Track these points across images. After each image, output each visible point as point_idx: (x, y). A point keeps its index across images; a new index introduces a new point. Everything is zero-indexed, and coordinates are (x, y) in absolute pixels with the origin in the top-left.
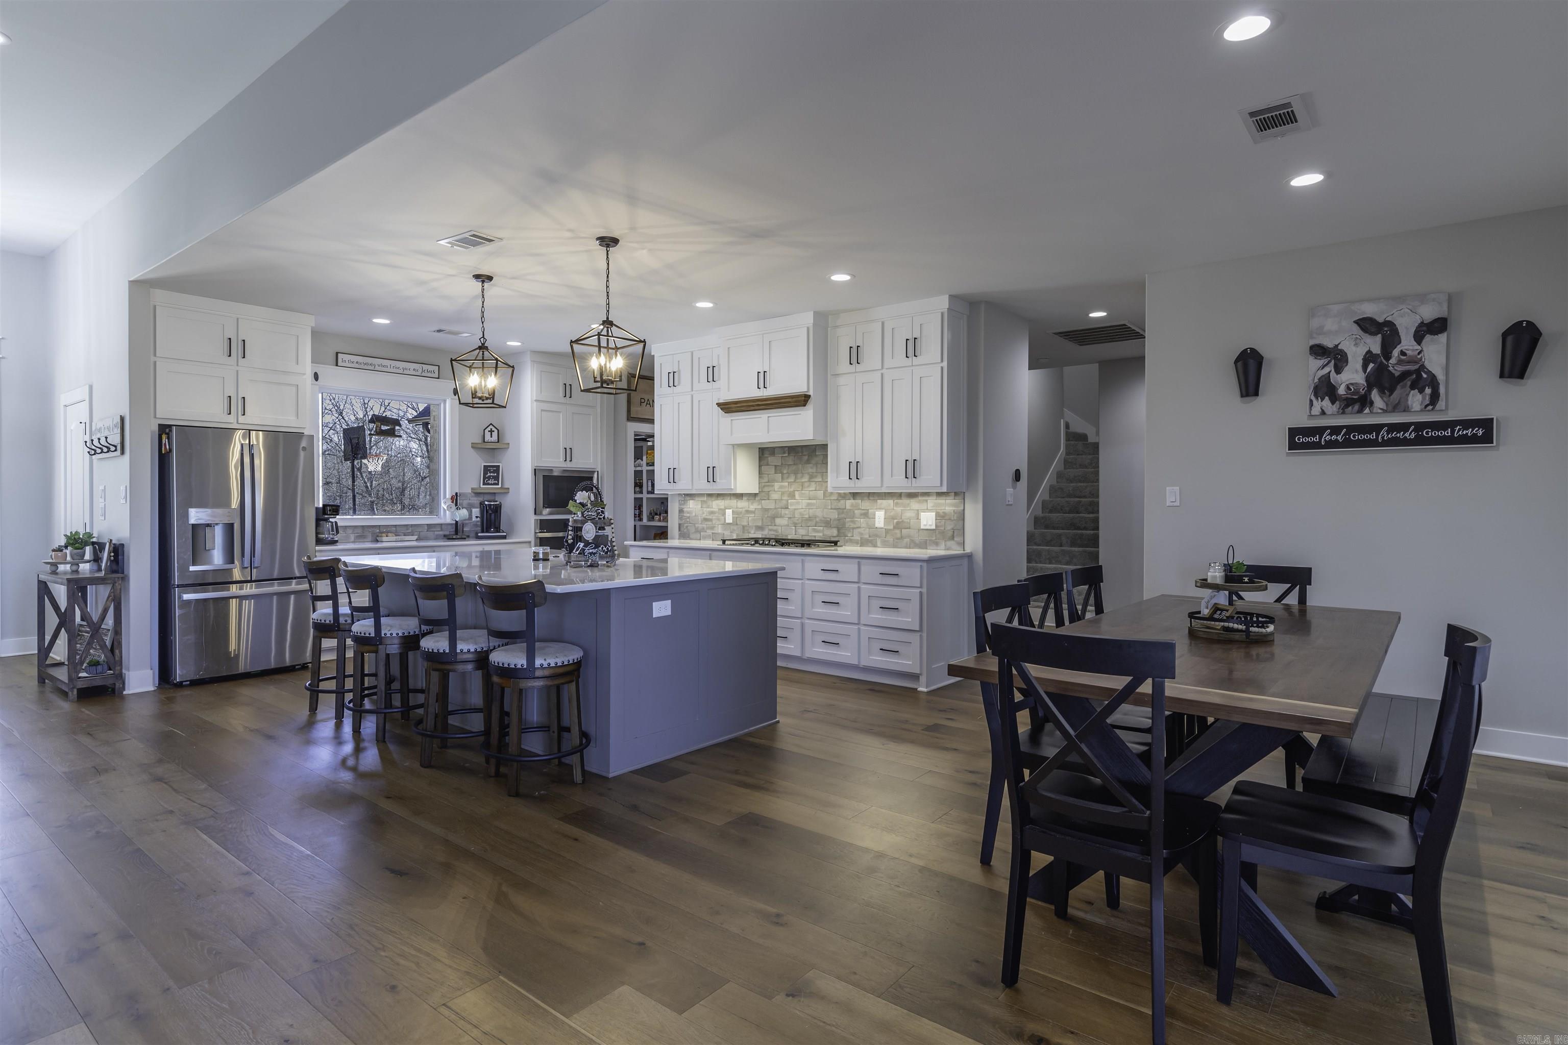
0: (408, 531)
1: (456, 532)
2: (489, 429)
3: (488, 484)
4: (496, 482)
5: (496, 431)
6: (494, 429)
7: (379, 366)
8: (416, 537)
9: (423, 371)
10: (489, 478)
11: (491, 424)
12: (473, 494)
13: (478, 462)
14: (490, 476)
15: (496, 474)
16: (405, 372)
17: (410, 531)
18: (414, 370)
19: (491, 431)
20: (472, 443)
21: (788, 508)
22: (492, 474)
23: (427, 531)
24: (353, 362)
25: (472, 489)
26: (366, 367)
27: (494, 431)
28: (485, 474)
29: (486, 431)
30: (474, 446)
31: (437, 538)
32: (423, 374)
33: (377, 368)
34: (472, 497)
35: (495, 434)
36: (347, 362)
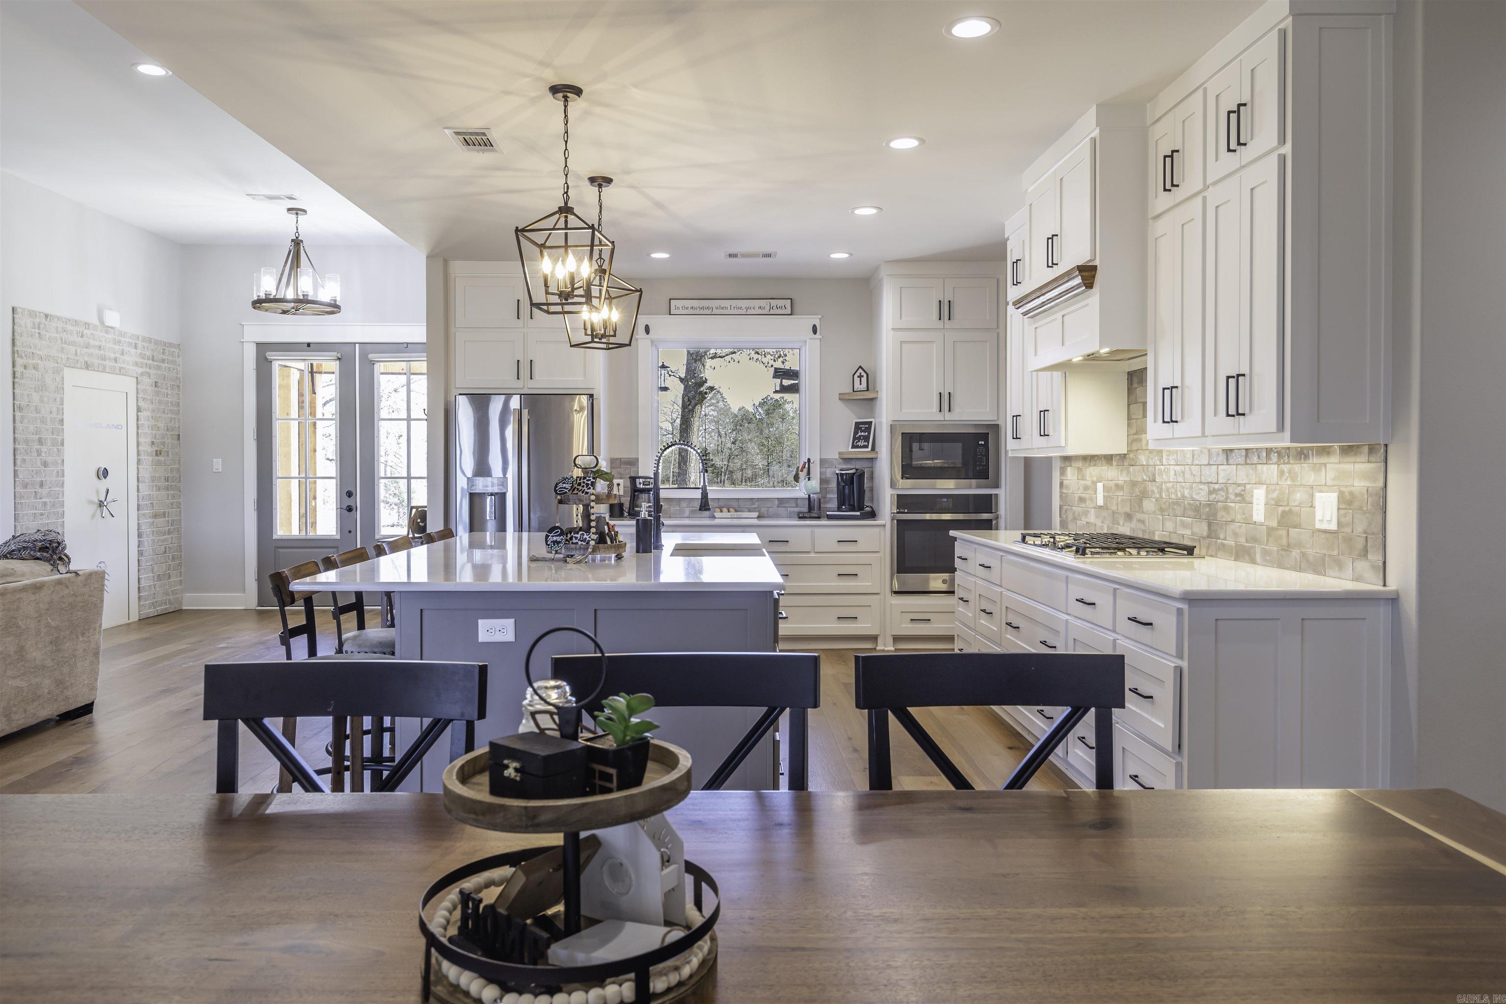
0: (754, 506)
1: (810, 508)
2: (858, 374)
3: (858, 447)
4: (866, 444)
5: (865, 375)
6: (863, 374)
7: (717, 308)
8: (756, 514)
9: (771, 308)
10: (859, 439)
11: (860, 367)
12: (841, 461)
13: (847, 418)
14: (860, 436)
15: (867, 434)
16: (749, 312)
17: (756, 506)
18: (760, 308)
19: (860, 376)
20: (839, 394)
21: (1155, 481)
22: (863, 434)
23: (778, 507)
24: (687, 308)
25: (840, 453)
26: (702, 312)
27: (863, 376)
28: (856, 433)
29: (856, 376)
30: (843, 398)
31: (790, 517)
32: (772, 312)
33: (715, 311)
34: (840, 464)
35: (864, 379)
36: (681, 308)
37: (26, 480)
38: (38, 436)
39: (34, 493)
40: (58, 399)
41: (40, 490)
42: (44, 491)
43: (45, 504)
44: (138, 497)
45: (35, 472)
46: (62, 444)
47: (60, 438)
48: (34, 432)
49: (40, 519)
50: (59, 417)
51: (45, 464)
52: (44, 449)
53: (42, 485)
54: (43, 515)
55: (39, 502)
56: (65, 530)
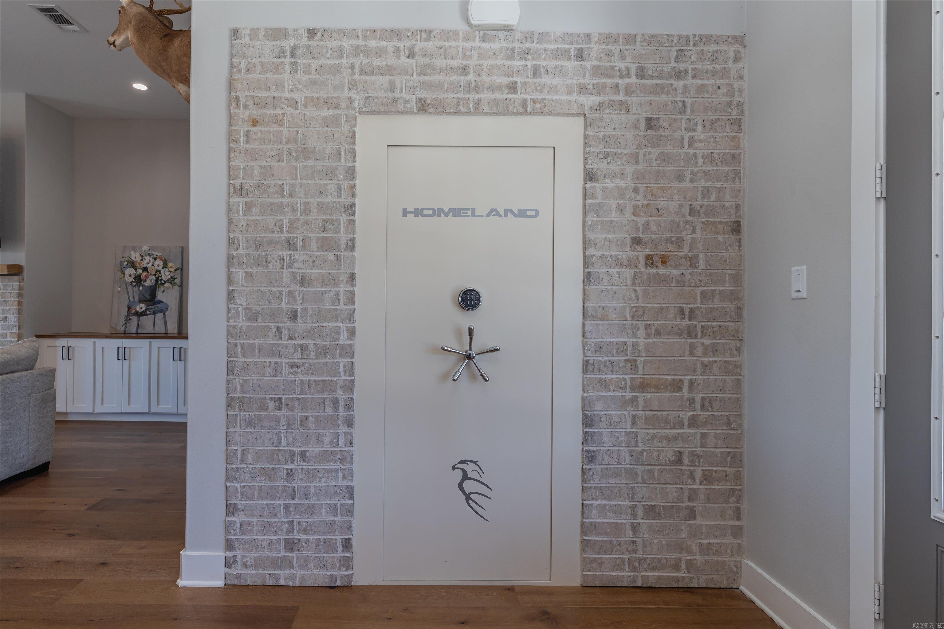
37: (254, 307)
38: (285, 235)
39: (274, 330)
40: (341, 173)
41: (289, 324)
42: (301, 325)
43: (303, 348)
44: (584, 345)
45: (277, 294)
46: (352, 246)
47: (343, 238)
48: (277, 229)
49: (291, 373)
50: (346, 200)
51: (304, 281)
52: (300, 255)
53: (294, 315)
54: (298, 367)
55: (286, 346)
56: (355, 396)
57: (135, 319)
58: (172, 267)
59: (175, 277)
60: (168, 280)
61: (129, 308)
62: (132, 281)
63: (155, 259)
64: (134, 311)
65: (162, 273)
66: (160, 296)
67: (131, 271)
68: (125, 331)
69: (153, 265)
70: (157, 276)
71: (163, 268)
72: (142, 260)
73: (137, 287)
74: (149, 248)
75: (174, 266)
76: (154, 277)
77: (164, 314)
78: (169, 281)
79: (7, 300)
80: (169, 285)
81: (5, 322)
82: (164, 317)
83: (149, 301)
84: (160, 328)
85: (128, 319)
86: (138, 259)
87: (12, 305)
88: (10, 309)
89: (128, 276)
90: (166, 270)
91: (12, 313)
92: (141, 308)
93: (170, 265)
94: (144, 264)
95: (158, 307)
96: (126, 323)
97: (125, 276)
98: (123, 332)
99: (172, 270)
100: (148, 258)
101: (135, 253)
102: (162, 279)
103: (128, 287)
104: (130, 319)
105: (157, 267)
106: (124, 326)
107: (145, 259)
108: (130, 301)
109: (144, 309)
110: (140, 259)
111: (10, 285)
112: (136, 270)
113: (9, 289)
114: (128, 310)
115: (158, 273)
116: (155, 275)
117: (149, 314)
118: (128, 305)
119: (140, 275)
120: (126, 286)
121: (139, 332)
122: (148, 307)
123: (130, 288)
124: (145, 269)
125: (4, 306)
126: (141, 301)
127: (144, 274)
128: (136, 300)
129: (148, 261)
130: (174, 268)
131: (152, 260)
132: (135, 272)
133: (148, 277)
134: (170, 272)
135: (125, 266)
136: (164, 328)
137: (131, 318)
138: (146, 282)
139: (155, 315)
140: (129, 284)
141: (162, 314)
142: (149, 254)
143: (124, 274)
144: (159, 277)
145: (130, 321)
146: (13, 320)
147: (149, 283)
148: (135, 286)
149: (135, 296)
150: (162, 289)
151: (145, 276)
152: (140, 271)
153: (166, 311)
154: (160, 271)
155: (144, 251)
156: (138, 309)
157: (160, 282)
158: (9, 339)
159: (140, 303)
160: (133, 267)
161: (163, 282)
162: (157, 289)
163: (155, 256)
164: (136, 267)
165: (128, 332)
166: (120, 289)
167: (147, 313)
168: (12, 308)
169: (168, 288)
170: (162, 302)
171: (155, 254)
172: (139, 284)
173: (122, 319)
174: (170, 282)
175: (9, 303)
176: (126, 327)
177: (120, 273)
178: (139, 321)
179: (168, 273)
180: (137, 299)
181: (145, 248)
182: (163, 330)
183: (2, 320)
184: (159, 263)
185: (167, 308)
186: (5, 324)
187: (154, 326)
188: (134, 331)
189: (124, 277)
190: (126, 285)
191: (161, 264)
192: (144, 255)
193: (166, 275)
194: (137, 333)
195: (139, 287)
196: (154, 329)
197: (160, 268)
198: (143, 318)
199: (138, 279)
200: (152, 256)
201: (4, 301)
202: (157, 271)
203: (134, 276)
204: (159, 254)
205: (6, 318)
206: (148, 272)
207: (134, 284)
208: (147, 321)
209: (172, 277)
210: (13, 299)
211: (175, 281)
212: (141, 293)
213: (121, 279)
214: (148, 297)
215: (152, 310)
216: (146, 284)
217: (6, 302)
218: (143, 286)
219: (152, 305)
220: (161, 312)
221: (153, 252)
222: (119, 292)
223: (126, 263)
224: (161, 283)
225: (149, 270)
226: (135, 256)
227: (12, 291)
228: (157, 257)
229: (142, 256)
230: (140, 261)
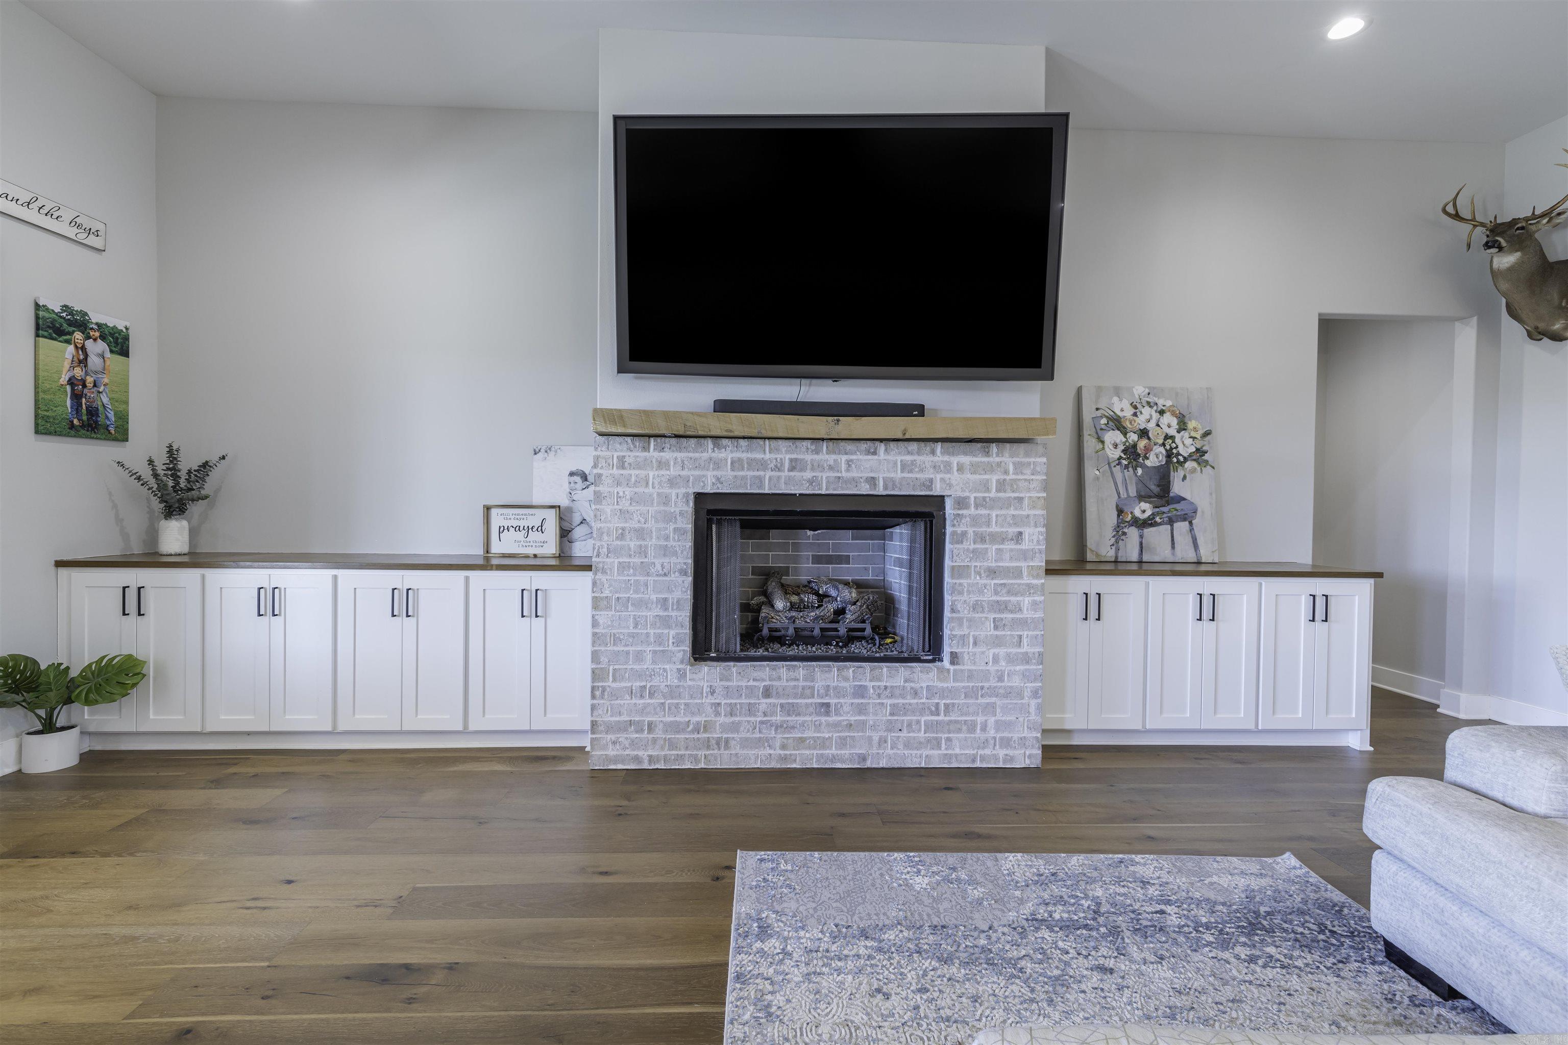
57: (1133, 533)
58: (1195, 429)
59: (1204, 448)
60: (1190, 455)
61: (1120, 512)
62: (1120, 458)
63: (1162, 412)
64: (1129, 518)
65: (1177, 440)
66: (1178, 487)
67: (1117, 436)
68: (1116, 557)
69: (1158, 425)
70: (1168, 447)
71: (1178, 432)
72: (1135, 415)
73: (1130, 469)
74: (1147, 391)
75: (1200, 426)
76: (1162, 450)
77: (1191, 523)
78: (1194, 457)
79: (1021, 495)
80: (1194, 464)
81: (1018, 542)
82: (1192, 530)
83: (1158, 496)
84: (1185, 552)
85: (1119, 533)
86: (1128, 413)
87: (1034, 507)
88: (1028, 516)
89: (1111, 447)
90: (1185, 434)
91: (1032, 523)
92: (1144, 511)
93: (1191, 424)
94: (1141, 422)
95: (1177, 510)
96: (1117, 542)
97: (1106, 446)
98: (1113, 559)
99: (1198, 435)
100: (1146, 412)
101: (1121, 400)
102: (1178, 454)
103: (1114, 469)
104: (1124, 534)
105: (1166, 430)
106: (1114, 548)
107: (1141, 413)
108: (1119, 497)
109: (1149, 513)
110: (1132, 413)
111: (1029, 464)
112: (1125, 434)
113: (1028, 471)
114: (1118, 516)
115: (1170, 441)
116: (1164, 445)
117: (1160, 524)
118: (1117, 506)
119: (1135, 446)
120: (1110, 467)
121: (1145, 559)
122: (1157, 510)
123: (1117, 470)
124: (1144, 433)
125: (1016, 509)
126: (1141, 498)
127: (1142, 444)
128: (1131, 495)
129: (1149, 417)
130: (1201, 432)
131: (1155, 416)
132: (1124, 440)
133: (1152, 450)
134: (1194, 438)
135: (1103, 427)
136: (1193, 550)
137: (1125, 530)
138: (1148, 458)
139: (1172, 526)
140: (1114, 464)
141: (1187, 523)
142: (1148, 403)
143: (1103, 442)
144: (1171, 449)
145: (1123, 537)
146: (1035, 538)
147: (1155, 459)
148: (1126, 467)
149: (1129, 488)
150: (1181, 473)
151: (1145, 447)
152: (1133, 437)
153: (1193, 517)
154: (1172, 438)
155: (1137, 397)
156: (1137, 513)
157: (1175, 460)
158: (1026, 580)
159: (1140, 501)
160: (1118, 429)
161: (1181, 459)
162: (1172, 473)
163: (1160, 407)
164: (1124, 428)
165: (1124, 559)
166: (1097, 473)
167: (1155, 522)
168: (1032, 512)
169: (1193, 471)
170: (1184, 499)
171: (1161, 402)
172: (1134, 463)
173: (1109, 533)
174: (1194, 460)
175: (1026, 502)
176: (1118, 550)
177: (1094, 440)
178: (1141, 537)
179: (1189, 441)
180: (1133, 492)
181: (1139, 390)
182: (1191, 556)
183: (1012, 539)
184: (1169, 422)
185: (1195, 512)
186: (1018, 547)
187: (1173, 547)
188: (1134, 557)
189: (1103, 448)
190: (1109, 464)
191: (1174, 422)
192: (1139, 406)
193: (1185, 446)
194: (1140, 562)
195: (1135, 469)
196: (1173, 554)
197: (1172, 432)
198: (1148, 531)
199: (1131, 452)
200: (1155, 408)
201: (1015, 498)
202: (1167, 437)
203: (1123, 448)
204: (1169, 403)
205: (1020, 533)
206: (1149, 438)
207: (1125, 462)
208: (1158, 536)
209: (1198, 450)
210: (1034, 494)
211: (1206, 457)
212: (1140, 480)
213: (1097, 452)
214: (1156, 490)
215: (1165, 515)
216: (1148, 463)
217: (1020, 499)
218: (1143, 466)
219: (1164, 506)
220: (1185, 520)
221: (1156, 399)
222: (1098, 478)
223: (1104, 421)
224: (1178, 462)
225: (1150, 435)
226: (1121, 407)
227: (1033, 477)
228: (1164, 408)
229: (1136, 407)
230: (1132, 418)
